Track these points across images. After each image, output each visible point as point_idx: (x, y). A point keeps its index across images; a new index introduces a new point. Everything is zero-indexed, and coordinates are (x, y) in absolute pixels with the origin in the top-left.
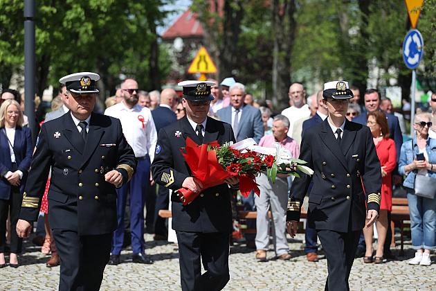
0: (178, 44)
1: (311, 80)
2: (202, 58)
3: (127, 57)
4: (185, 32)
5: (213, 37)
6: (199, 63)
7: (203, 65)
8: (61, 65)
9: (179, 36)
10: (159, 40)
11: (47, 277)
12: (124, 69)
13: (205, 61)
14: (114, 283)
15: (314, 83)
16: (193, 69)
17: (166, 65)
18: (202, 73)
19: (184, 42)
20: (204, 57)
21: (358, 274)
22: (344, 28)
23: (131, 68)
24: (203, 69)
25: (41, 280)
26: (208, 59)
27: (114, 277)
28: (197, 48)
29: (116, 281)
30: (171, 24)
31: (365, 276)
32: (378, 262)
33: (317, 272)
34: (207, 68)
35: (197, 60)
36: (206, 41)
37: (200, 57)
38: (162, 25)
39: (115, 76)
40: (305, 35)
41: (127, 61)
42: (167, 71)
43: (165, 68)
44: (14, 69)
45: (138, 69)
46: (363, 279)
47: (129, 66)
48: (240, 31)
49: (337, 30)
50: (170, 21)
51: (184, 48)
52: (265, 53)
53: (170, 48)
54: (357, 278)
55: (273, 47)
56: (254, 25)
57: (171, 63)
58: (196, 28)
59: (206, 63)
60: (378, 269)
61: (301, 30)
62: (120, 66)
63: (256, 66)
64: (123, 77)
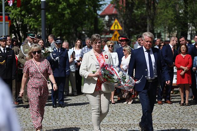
0: (107, 18)
1: (164, 32)
2: (116, 24)
3: (85, 24)
4: (110, 13)
5: (121, 14)
6: (114, 26)
7: (116, 26)
8: (57, 28)
9: (107, 15)
10: (99, 17)
11: (52, 113)
12: (84, 29)
13: (117, 25)
14: (79, 115)
15: (165, 34)
16: (112, 28)
17: (102, 27)
18: (116, 30)
19: (109, 17)
20: (117, 23)
21: (179, 110)
22: (177, 10)
23: (87, 28)
24: (116, 28)
25: (50, 114)
26: (118, 24)
27: (79, 113)
28: (114, 20)
29: (79, 114)
30: (103, 9)
31: (181, 111)
32: (187, 105)
33: (162, 110)
34: (118, 28)
35: (114, 24)
36: (118, 17)
38: (99, 10)
39: (81, 32)
40: (161, 13)
41: (85, 25)
42: (102, 29)
43: (101, 28)
44: (38, 30)
45: (90, 29)
46: (180, 112)
47: (86, 28)
48: (133, 12)
49: (175, 11)
50: (103, 8)
51: (109, 20)
52: (144, 21)
53: (103, 20)
54: (178, 112)
55: (147, 18)
56: (138, 9)
57: (104, 26)
58: (114, 11)
59: (118, 26)
60: (187, 108)
61: (159, 11)
62: (82, 28)
63: (140, 26)
64: (83, 32)
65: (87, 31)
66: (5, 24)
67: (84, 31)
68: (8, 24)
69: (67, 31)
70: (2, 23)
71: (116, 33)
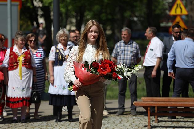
2: (179, 6)
3: (136, 7)
6: (176, 9)
7: (179, 10)
16: (173, 12)
18: (178, 15)
20: (180, 5)
23: (141, 13)
24: (179, 12)
26: (182, 6)
34: (181, 12)
35: (175, 7)
37: (177, 5)
41: (138, 9)
47: (139, 12)
59: (181, 9)
62: (133, 12)
64: (135, 19)
65: (142, 17)
66: (11, 5)
67: (137, 17)
68: (17, 5)
69: (110, 17)
70: (6, 5)
71: (178, 19)
